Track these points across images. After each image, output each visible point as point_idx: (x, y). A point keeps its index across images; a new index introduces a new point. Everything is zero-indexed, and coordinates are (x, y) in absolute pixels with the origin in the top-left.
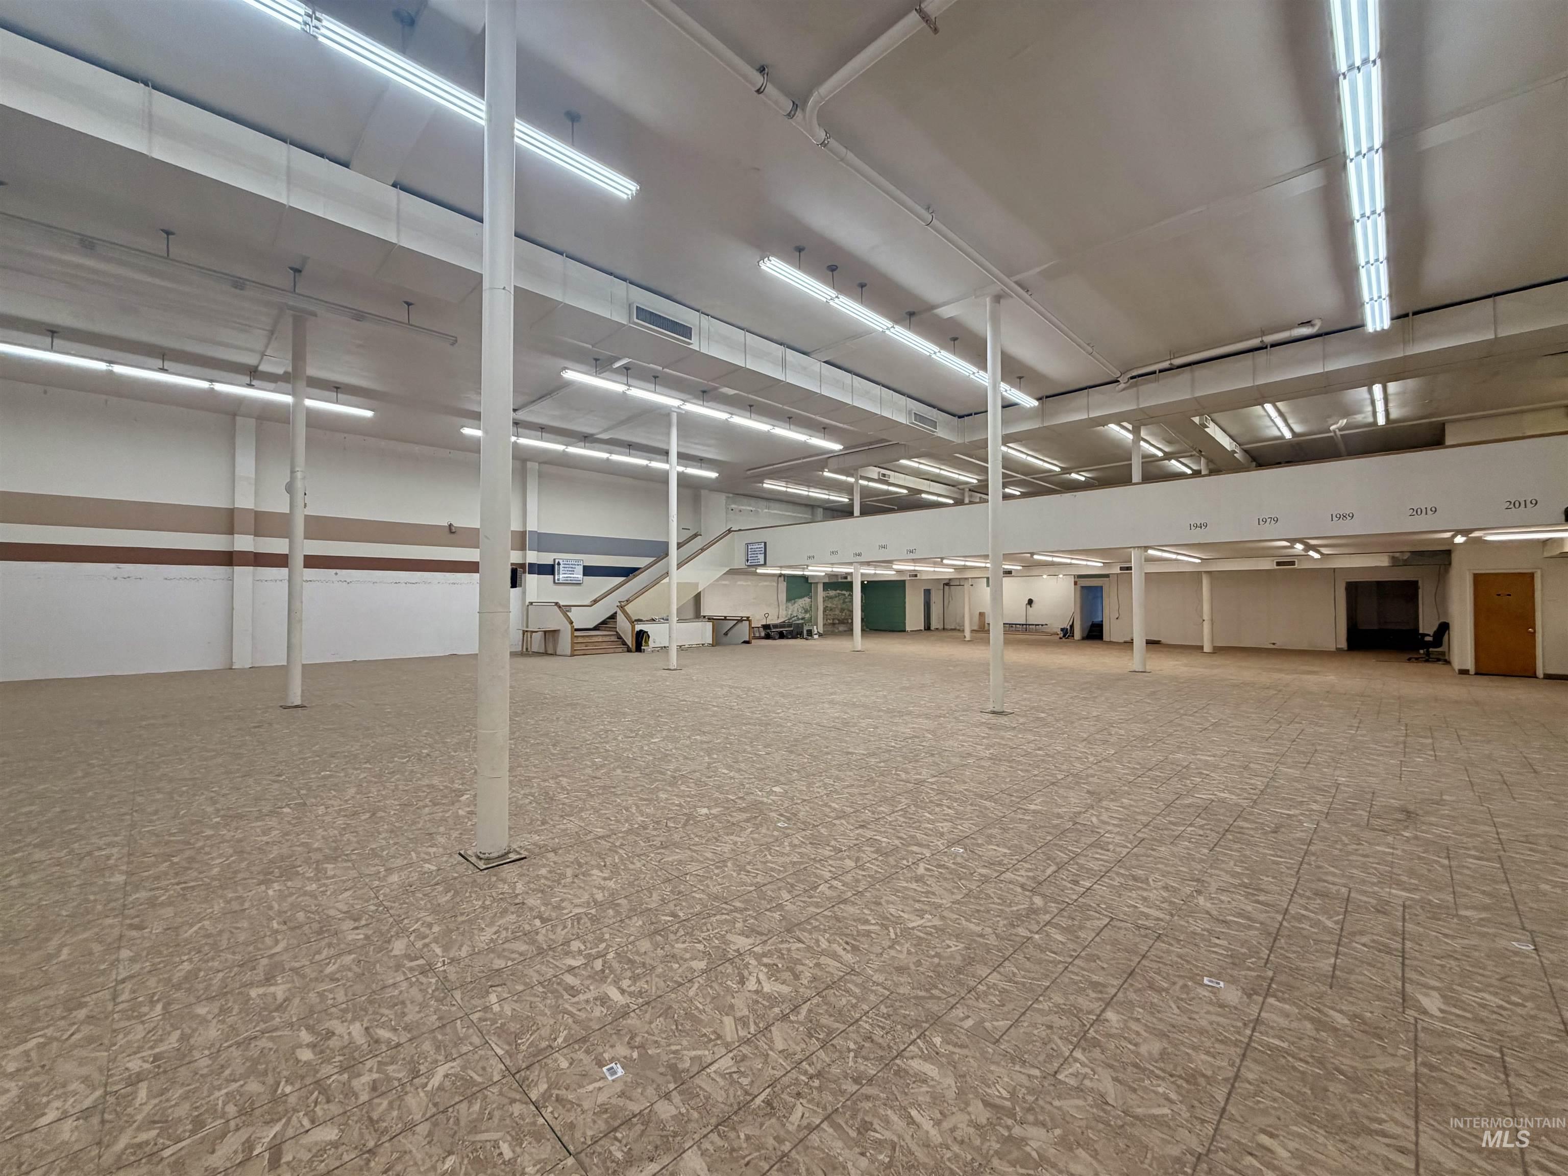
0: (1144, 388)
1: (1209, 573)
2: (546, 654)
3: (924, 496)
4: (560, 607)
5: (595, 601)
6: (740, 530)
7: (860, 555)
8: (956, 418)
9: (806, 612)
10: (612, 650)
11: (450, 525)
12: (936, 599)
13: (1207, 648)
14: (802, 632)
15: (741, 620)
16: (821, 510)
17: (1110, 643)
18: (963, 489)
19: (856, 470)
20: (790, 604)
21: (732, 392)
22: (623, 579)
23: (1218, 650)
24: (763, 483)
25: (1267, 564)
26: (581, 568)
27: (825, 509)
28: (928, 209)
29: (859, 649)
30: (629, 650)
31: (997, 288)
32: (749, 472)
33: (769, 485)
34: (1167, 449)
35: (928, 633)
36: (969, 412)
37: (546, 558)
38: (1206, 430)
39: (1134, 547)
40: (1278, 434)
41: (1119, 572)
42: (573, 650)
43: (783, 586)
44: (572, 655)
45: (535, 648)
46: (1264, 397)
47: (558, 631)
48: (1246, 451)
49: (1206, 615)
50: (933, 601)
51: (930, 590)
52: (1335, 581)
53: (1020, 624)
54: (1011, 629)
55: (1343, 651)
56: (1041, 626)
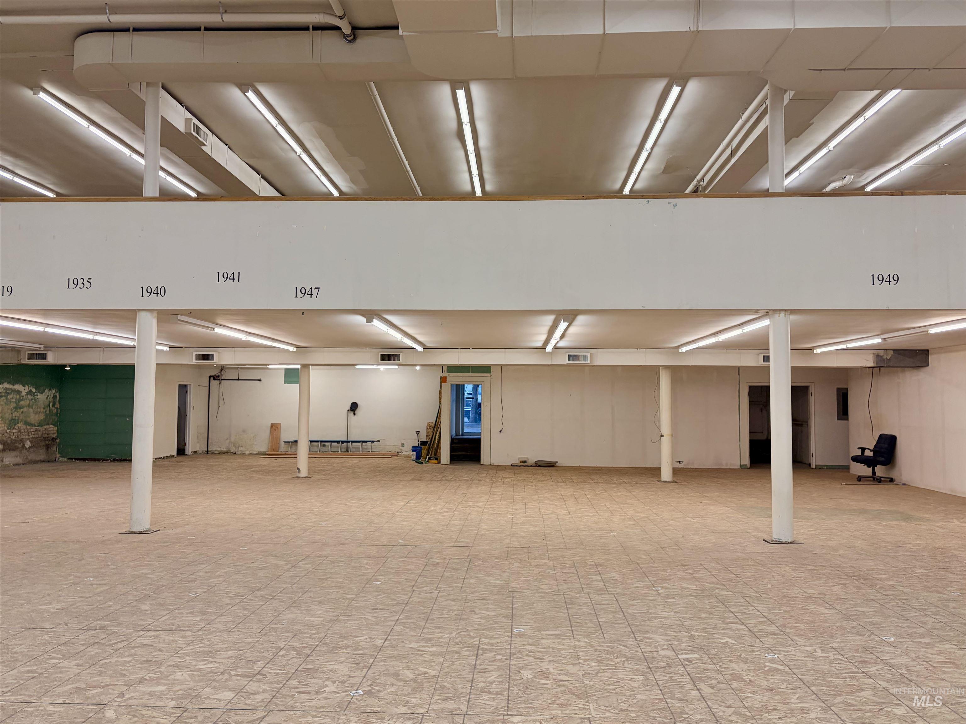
1: (666, 367)
7: (159, 292)
12: (196, 401)
17: (491, 467)
35: (181, 458)
49: (666, 428)
50: (192, 405)
51: (186, 386)
52: (739, 384)
53: (338, 442)
54: (324, 449)
55: (749, 470)
56: (369, 444)
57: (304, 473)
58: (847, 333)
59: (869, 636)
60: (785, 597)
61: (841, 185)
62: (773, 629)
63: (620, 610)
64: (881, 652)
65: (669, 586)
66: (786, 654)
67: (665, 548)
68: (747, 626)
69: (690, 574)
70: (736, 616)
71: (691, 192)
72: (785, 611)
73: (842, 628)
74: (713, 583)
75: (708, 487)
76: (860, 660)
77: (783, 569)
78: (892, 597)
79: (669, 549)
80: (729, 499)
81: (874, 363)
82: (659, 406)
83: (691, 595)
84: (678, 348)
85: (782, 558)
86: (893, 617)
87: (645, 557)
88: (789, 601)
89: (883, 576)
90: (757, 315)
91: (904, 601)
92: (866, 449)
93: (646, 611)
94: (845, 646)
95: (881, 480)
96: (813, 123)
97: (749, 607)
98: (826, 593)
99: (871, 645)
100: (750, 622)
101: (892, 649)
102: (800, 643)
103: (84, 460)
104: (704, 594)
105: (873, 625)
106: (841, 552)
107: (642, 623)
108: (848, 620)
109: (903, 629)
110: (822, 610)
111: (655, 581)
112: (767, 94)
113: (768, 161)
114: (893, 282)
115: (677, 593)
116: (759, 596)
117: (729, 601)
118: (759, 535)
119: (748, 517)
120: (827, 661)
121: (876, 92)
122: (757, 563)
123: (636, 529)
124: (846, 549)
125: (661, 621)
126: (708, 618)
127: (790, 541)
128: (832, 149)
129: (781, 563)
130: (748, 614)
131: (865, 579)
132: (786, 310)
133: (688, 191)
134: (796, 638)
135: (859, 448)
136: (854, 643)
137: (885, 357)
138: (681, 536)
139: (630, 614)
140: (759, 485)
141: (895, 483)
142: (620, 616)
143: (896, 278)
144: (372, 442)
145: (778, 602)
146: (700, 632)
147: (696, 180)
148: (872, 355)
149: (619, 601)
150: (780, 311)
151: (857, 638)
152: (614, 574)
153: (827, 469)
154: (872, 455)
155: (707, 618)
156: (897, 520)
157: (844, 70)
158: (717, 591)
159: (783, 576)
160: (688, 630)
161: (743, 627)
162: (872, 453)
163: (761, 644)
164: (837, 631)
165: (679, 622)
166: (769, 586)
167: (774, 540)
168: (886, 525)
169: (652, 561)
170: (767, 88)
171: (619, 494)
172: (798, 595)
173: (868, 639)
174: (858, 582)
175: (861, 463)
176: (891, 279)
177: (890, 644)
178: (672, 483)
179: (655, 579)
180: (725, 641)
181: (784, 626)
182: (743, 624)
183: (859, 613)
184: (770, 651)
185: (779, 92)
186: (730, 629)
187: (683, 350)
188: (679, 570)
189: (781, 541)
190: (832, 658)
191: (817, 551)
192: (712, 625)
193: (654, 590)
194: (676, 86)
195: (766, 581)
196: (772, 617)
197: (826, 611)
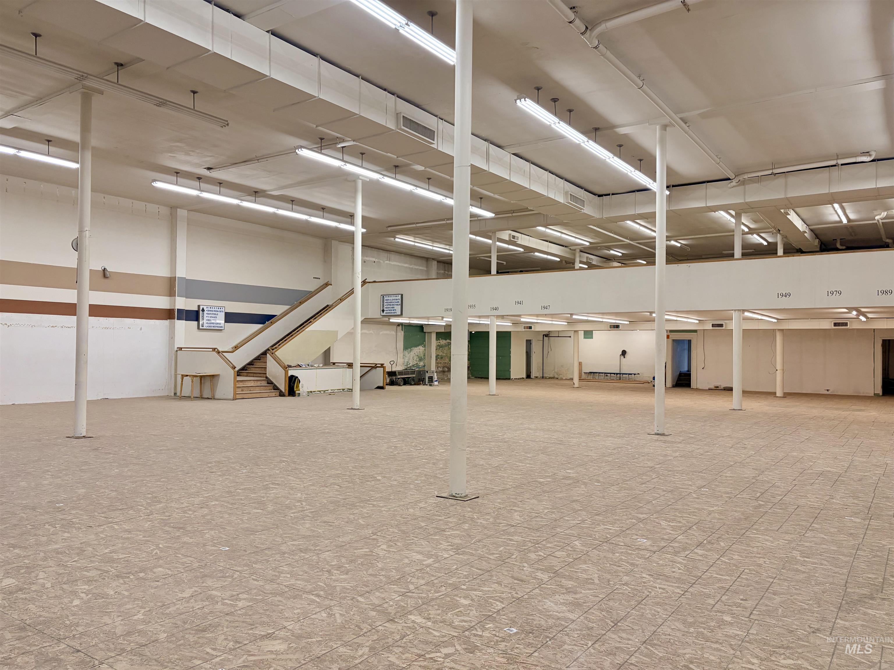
0: (750, 187)
1: (779, 330)
2: (202, 398)
3: (537, 254)
4: (219, 352)
5: (236, 348)
6: (375, 282)
7: (496, 309)
8: (597, 197)
9: (420, 360)
10: (266, 395)
11: (104, 270)
12: (536, 348)
13: (779, 394)
14: (424, 379)
15: (375, 367)
16: (435, 263)
17: (697, 389)
18: (575, 250)
19: (494, 232)
20: (406, 352)
21: (420, 168)
22: (260, 326)
23: (786, 395)
24: (395, 238)
25: (827, 325)
26: (223, 314)
27: (439, 262)
28: (639, 77)
29: (494, 393)
30: (282, 394)
31: (666, 120)
32: (389, 229)
33: (402, 240)
34: (752, 226)
35: (529, 380)
36: (608, 193)
37: (191, 305)
38: (788, 216)
39: (735, 310)
40: (837, 219)
41: (711, 328)
42: (235, 394)
43: (401, 334)
44: (234, 399)
45: (186, 392)
46: (834, 200)
47: (219, 375)
48: (812, 230)
49: (779, 366)
50: (534, 351)
51: (530, 340)
52: (874, 339)
53: (614, 374)
54: (606, 377)
55: (880, 397)
56: (633, 375)
57: (576, 385)
103: (482, 378)
114: (788, 296)
144: (635, 374)
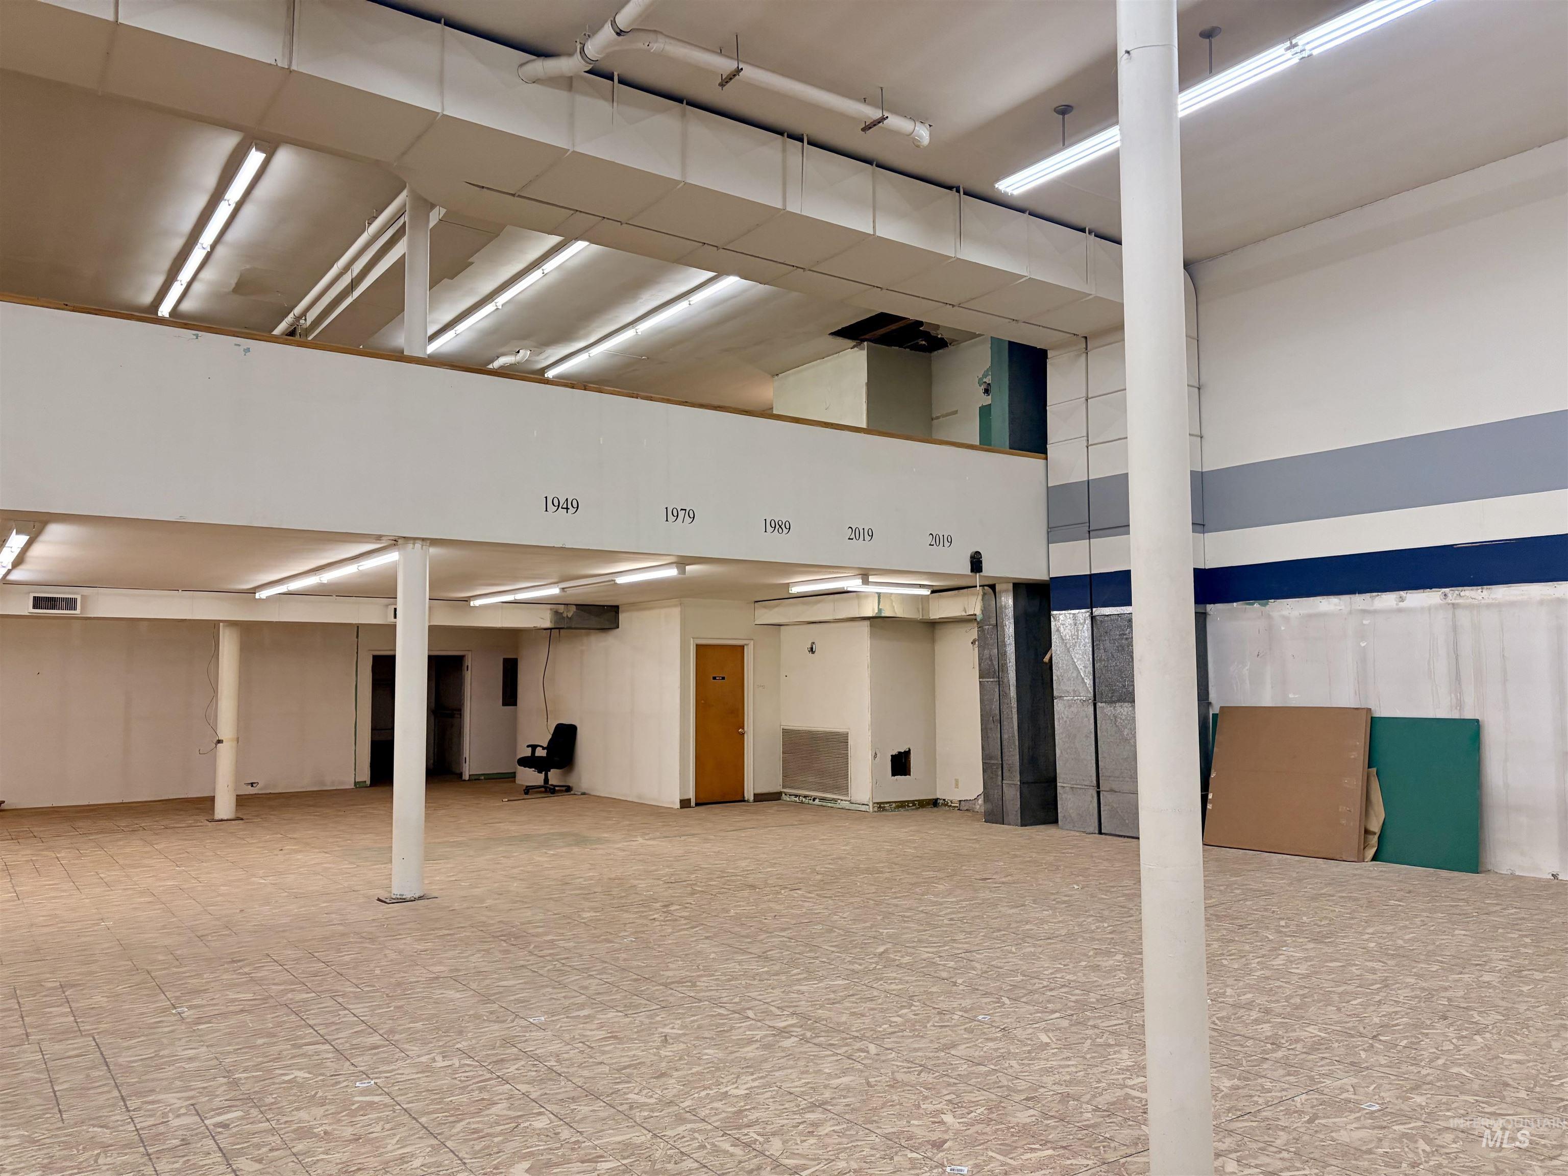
0: (586, 105)
49: (226, 726)
52: (357, 653)
55: (368, 789)
58: (515, 579)
59: (513, 1021)
60: (399, 984)
61: (513, 362)
62: (375, 1039)
63: (103, 1061)
64: (526, 1041)
65: (204, 1002)
66: (389, 1075)
67: (207, 935)
68: (333, 1043)
69: (247, 974)
70: (316, 1031)
71: (282, 334)
72: (397, 1007)
73: (477, 1017)
74: (284, 983)
75: (297, 823)
76: (495, 1059)
77: (403, 941)
78: (548, 958)
79: (213, 937)
80: (330, 840)
81: (551, 622)
82: (216, 691)
83: (242, 1011)
84: (253, 591)
85: (402, 924)
86: (547, 986)
87: (164, 958)
88: (405, 989)
89: (540, 930)
90: (381, 543)
91: (563, 961)
92: (536, 746)
93: (153, 1055)
94: (478, 1043)
95: (554, 789)
96: (472, 263)
97: (340, 1013)
98: (460, 968)
99: (514, 1033)
100: (340, 1035)
101: (540, 1034)
102: (414, 1052)
104: (266, 1005)
105: (519, 1003)
106: (489, 902)
107: (144, 1078)
108: (487, 1003)
109: (559, 1002)
110: (451, 994)
111: (177, 998)
112: (405, 205)
113: (403, 310)
114: (572, 510)
115: (216, 1012)
116: (359, 990)
117: (308, 1008)
118: (371, 892)
119: (358, 866)
120: (450, 1071)
121: (555, 239)
122: (364, 938)
123: (155, 910)
124: (497, 896)
125: (180, 1067)
126: (267, 1044)
127: (417, 896)
128: (500, 307)
129: (401, 932)
130: (337, 1024)
131: (516, 938)
132: (423, 539)
133: (277, 332)
134: (406, 1046)
135: (528, 746)
136: (491, 1036)
137: (565, 615)
138: (238, 911)
139: (121, 1065)
140: (382, 812)
141: (572, 792)
142: (102, 1072)
143: (575, 504)
145: (387, 995)
146: (250, 1072)
147: (291, 315)
148: (549, 612)
149: (100, 1046)
150: (415, 539)
151: (496, 1026)
152: (98, 998)
153: (485, 779)
154: (545, 755)
155: (266, 1046)
156: (570, 845)
157: (513, 195)
158: (290, 996)
159: (400, 952)
160: (228, 1073)
161: (327, 1047)
162: (545, 751)
163: (352, 1068)
164: (468, 1022)
165: (215, 1062)
166: (378, 972)
167: (394, 897)
168: (554, 855)
169: (177, 963)
170: (404, 194)
171: (128, 850)
172: (420, 979)
173: (511, 1025)
174: (507, 943)
175: (530, 767)
176: (570, 506)
177: (541, 1027)
178: (233, 822)
179: (178, 994)
180: (292, 1076)
181: (392, 1031)
182: (327, 1042)
183: (501, 989)
184: (365, 1076)
185: (423, 205)
186: (304, 1055)
187: (263, 594)
188: (226, 971)
189: (404, 897)
190: (457, 1065)
191: (456, 906)
192: (273, 1055)
193: (174, 1015)
194: (257, 149)
195: (372, 965)
196: (374, 1020)
197: (458, 995)
